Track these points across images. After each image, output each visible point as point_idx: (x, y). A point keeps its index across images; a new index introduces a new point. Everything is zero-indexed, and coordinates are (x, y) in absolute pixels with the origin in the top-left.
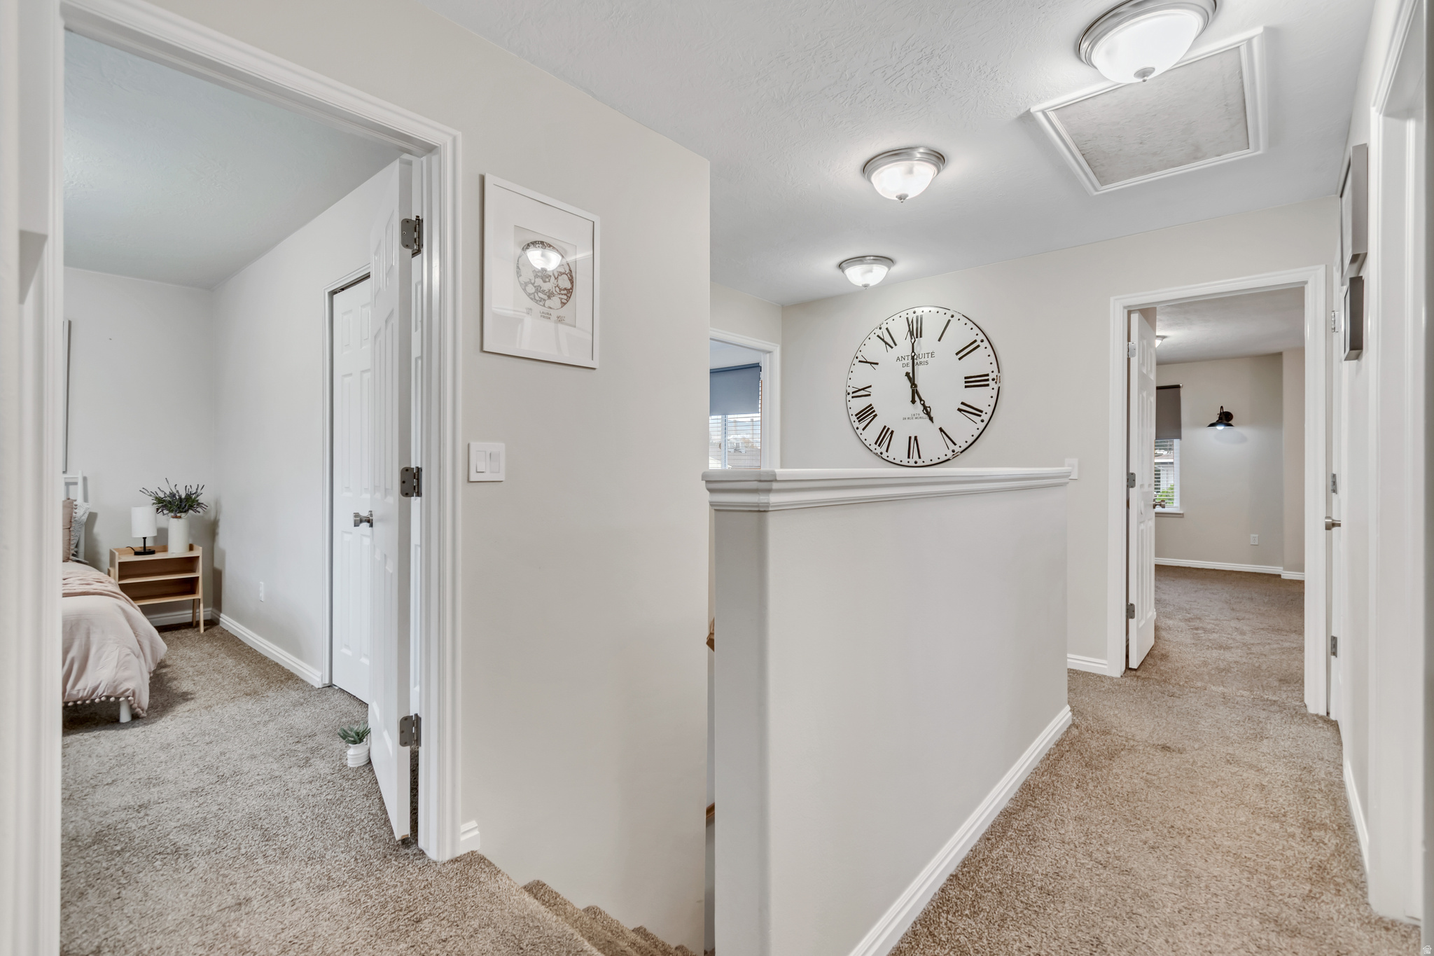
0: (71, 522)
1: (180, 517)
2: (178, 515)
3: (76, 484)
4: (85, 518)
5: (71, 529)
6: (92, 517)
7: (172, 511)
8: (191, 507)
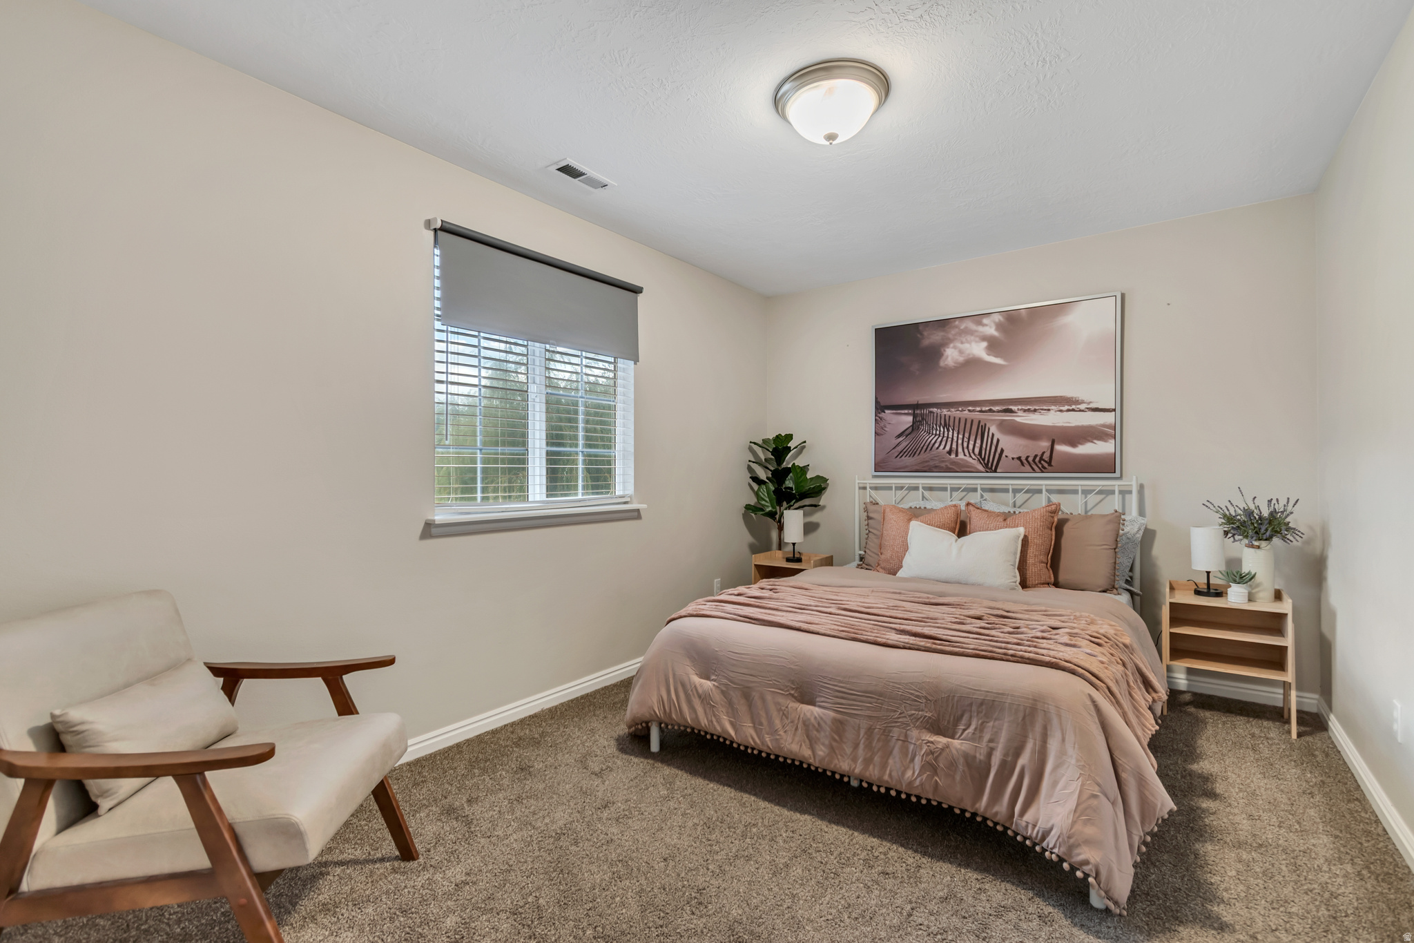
0: (1117, 541)
1: (1259, 547)
2: (1256, 543)
3: (1130, 492)
4: (1139, 535)
5: (1117, 550)
6: (1148, 536)
7: (1246, 537)
8: (1276, 532)
